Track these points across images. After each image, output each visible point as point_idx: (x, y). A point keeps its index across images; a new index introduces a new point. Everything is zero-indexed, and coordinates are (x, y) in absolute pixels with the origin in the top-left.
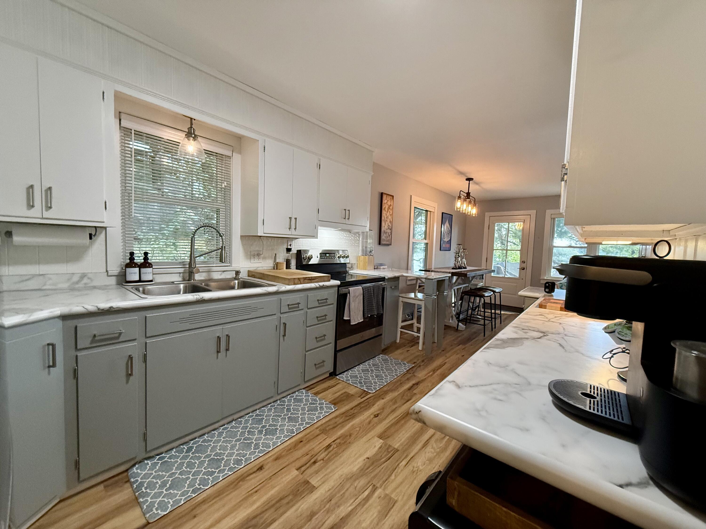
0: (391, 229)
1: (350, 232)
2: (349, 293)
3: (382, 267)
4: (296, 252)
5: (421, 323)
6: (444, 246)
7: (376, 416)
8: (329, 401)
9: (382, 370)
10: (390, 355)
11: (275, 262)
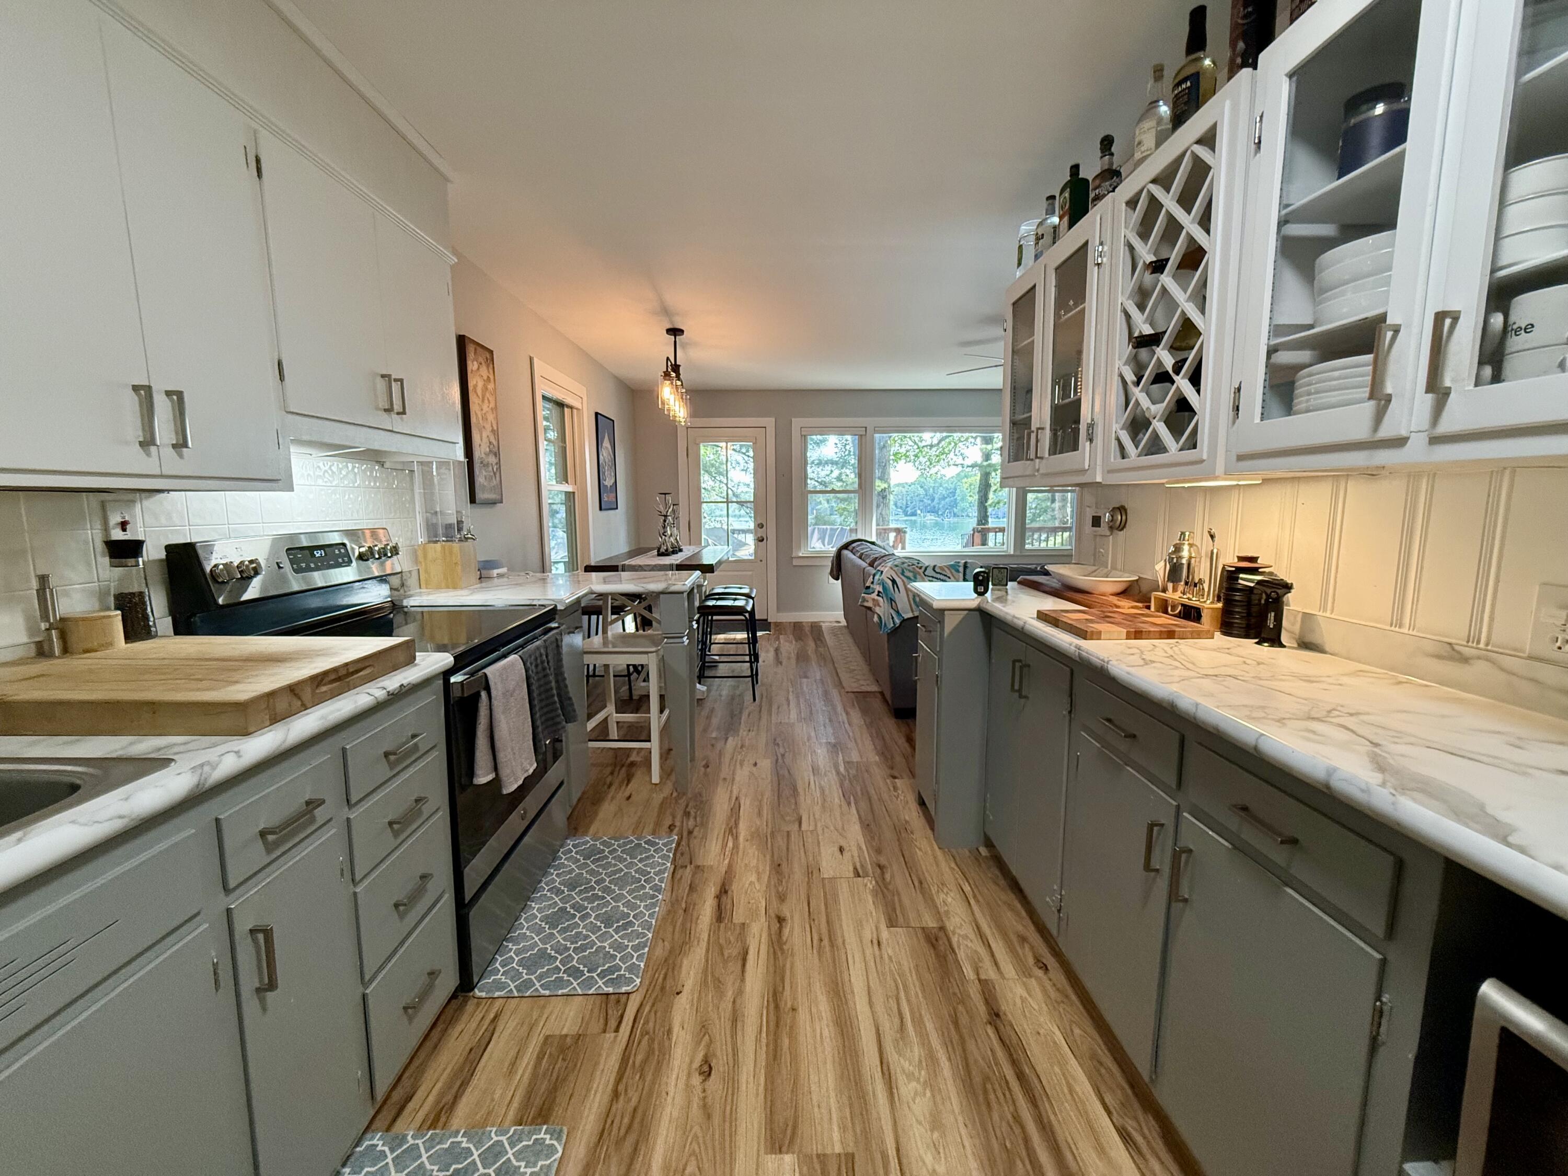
0: (497, 454)
1: (382, 464)
2: (488, 688)
3: (495, 572)
4: (163, 555)
5: (651, 711)
6: (606, 499)
7: (706, 1071)
8: (511, 1114)
9: (607, 890)
10: (592, 830)
11: (45, 616)
